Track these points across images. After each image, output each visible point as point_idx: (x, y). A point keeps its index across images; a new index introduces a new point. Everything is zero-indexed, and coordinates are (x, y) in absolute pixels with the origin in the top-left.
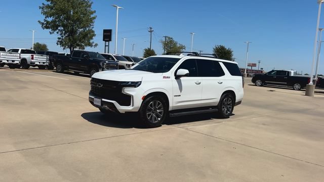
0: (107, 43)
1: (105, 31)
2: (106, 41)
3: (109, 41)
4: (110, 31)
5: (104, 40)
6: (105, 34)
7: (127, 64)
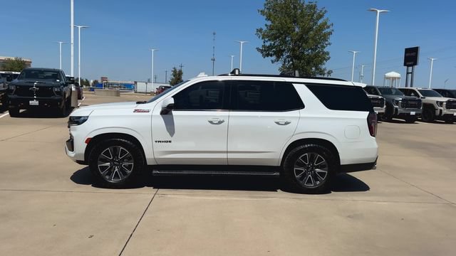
0: (410, 68)
1: (407, 51)
2: (408, 66)
3: (412, 65)
4: (415, 50)
5: (405, 65)
6: (407, 54)
7: (437, 102)
